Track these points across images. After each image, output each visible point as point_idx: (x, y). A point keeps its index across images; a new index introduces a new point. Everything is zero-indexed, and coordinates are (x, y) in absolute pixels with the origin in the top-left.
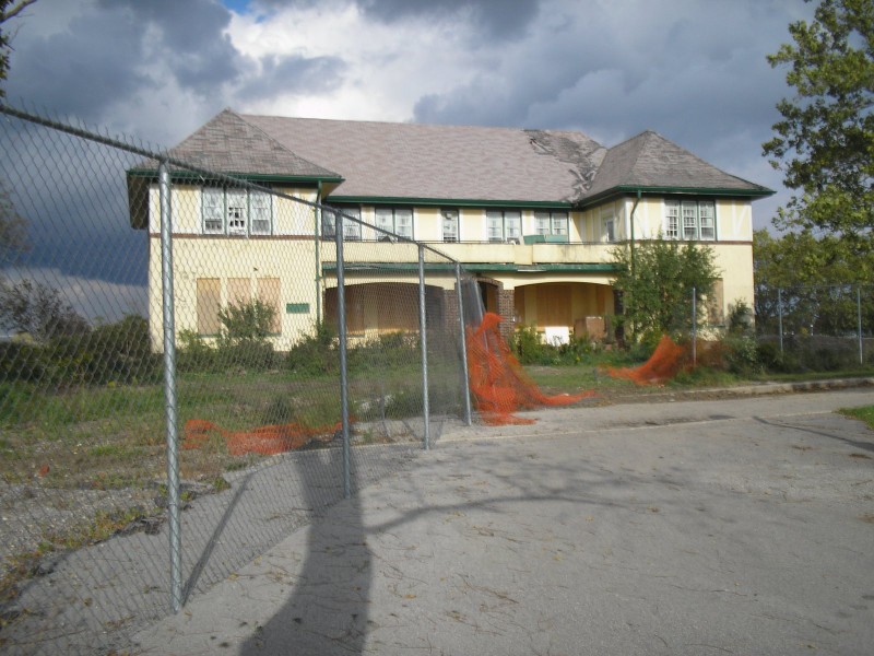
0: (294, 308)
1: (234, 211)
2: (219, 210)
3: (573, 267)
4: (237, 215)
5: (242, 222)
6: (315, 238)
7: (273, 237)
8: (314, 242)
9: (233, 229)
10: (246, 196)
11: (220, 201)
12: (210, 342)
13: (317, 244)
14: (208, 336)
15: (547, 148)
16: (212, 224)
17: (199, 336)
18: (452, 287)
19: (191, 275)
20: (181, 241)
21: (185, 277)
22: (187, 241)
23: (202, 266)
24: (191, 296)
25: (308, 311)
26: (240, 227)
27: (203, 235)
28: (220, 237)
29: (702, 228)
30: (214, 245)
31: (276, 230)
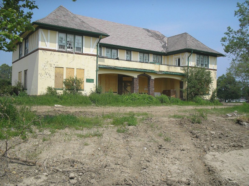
0: (89, 81)
1: (69, 43)
2: (64, 42)
4: (70, 45)
5: (72, 47)
6: (97, 55)
7: (83, 54)
8: (96, 57)
9: (69, 50)
10: (74, 38)
11: (65, 39)
12: (60, 92)
14: (59, 89)
17: (55, 89)
19: (53, 65)
20: (50, 52)
21: (51, 66)
22: (52, 52)
23: (57, 62)
24: (53, 74)
25: (93, 82)
26: (71, 49)
27: (58, 51)
28: (64, 52)
29: (205, 64)
30: (62, 55)
31: (84, 51)
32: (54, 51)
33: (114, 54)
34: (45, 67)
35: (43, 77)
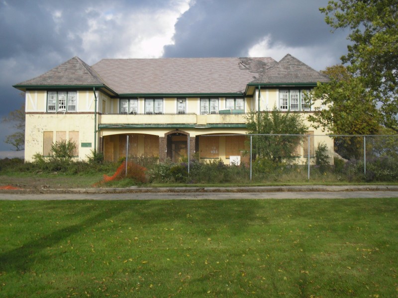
0: (85, 145)
1: (61, 102)
2: (55, 101)
3: (226, 126)
4: (62, 104)
5: (65, 107)
6: (95, 113)
7: (76, 113)
8: (94, 115)
9: (61, 110)
10: (66, 95)
11: (55, 98)
12: (47, 159)
13: (96, 116)
14: (46, 157)
15: (247, 66)
16: (52, 108)
17: (43, 157)
18: (163, 136)
19: (41, 130)
20: (38, 115)
21: (39, 131)
22: (40, 115)
23: (46, 126)
24: (41, 139)
25: (91, 146)
26: (64, 109)
27: (47, 113)
28: (54, 113)
29: (302, 105)
30: (51, 117)
31: (78, 110)
32: (42, 113)
33: (159, 105)
34: (32, 132)
35: (30, 144)
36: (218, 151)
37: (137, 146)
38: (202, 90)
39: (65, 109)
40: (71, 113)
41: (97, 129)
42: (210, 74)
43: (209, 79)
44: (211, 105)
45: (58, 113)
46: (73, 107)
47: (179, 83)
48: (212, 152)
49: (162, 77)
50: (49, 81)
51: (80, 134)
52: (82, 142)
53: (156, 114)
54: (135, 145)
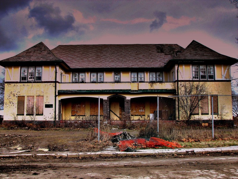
0: (48, 106)
1: (31, 74)
2: (26, 74)
5: (33, 77)
6: (56, 82)
7: (42, 82)
9: (30, 80)
10: (34, 69)
13: (56, 84)
16: (24, 78)
17: (17, 115)
18: (106, 99)
19: (16, 95)
22: (15, 84)
23: (19, 92)
24: (16, 102)
26: (32, 79)
27: (20, 82)
28: (25, 82)
29: (209, 75)
30: (24, 85)
31: (43, 80)
32: (17, 82)
33: (101, 76)
34: (9, 97)
35: (8, 105)
36: (145, 110)
37: (85, 106)
38: (132, 65)
39: (34, 79)
40: (38, 82)
41: (57, 94)
42: (136, 55)
43: (136, 58)
44: (139, 76)
45: (28, 82)
46: (39, 78)
47: (114, 61)
48: (140, 111)
49: (102, 57)
50: (22, 59)
51: (45, 98)
52: (46, 104)
53: (99, 83)
54: (83, 106)
